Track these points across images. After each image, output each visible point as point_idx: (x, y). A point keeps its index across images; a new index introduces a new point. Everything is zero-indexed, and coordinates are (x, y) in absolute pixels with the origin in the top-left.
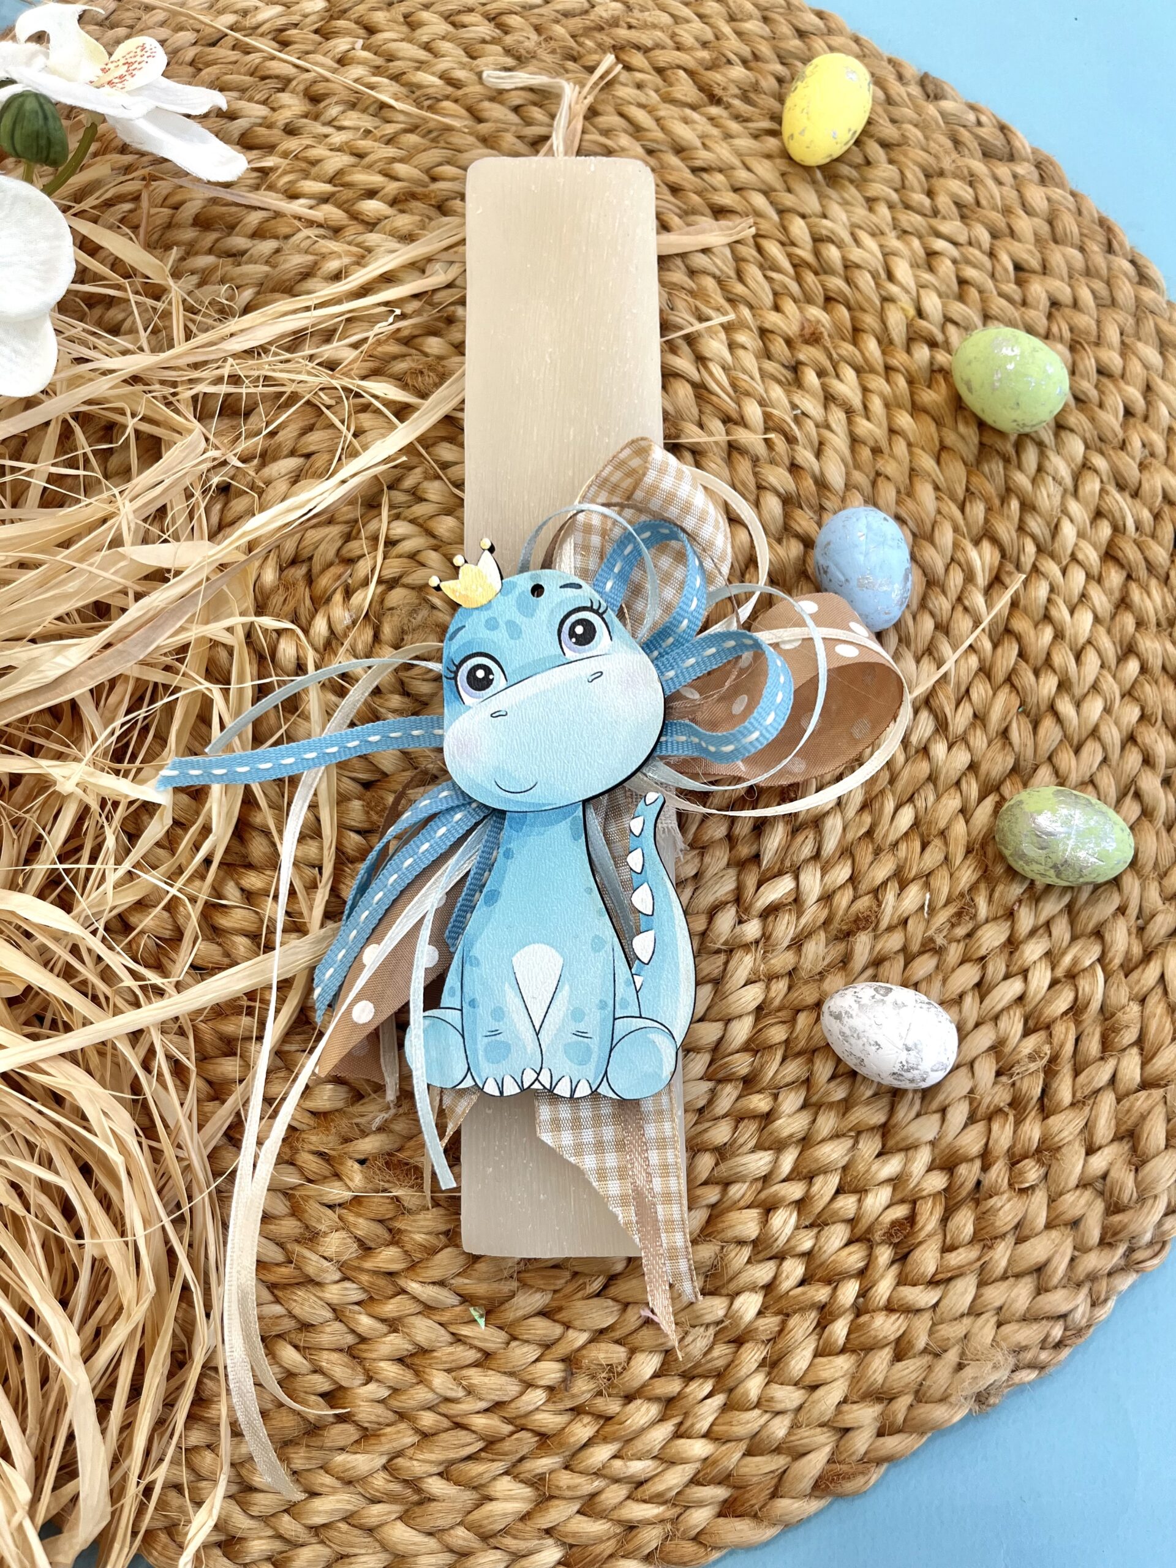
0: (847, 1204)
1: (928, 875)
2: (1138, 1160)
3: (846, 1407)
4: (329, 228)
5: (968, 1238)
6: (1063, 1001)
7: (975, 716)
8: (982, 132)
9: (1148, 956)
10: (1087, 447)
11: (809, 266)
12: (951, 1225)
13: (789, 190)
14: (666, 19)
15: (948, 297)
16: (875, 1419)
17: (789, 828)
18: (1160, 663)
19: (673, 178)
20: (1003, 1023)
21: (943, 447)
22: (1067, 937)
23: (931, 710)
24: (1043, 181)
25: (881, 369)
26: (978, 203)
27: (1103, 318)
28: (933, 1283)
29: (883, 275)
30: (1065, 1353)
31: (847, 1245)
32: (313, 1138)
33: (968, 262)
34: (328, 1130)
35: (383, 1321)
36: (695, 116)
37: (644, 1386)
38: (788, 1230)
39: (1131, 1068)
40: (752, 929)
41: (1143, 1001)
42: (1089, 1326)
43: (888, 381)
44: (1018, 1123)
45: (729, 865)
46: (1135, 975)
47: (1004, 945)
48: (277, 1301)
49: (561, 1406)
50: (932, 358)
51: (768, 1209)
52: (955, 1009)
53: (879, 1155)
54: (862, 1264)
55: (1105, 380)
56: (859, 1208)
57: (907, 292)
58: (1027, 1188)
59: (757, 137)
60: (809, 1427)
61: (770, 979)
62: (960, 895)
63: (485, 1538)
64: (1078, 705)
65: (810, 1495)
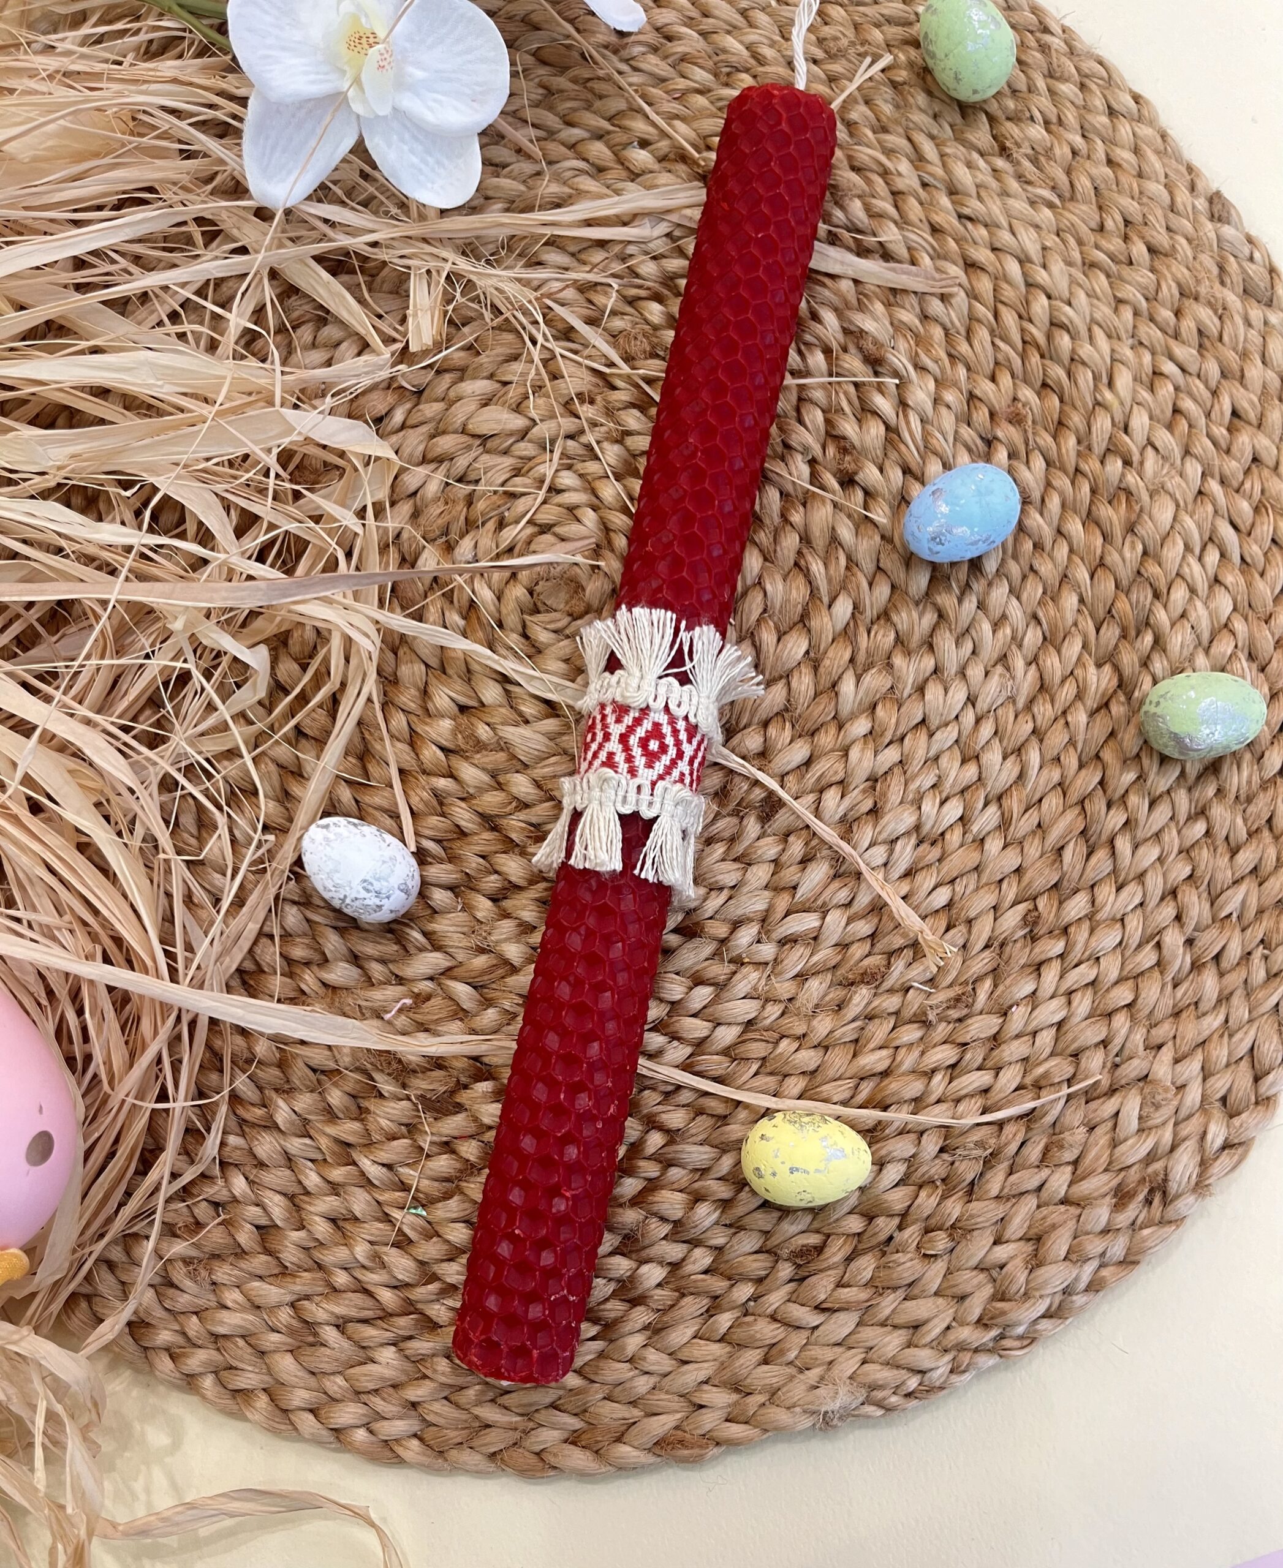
0: (767, 1218)
2: (1036, 1262)
3: (706, 1387)
4: (593, 165)
5: (864, 1281)
6: (1024, 1106)
7: (1039, 825)
8: (1250, 268)
9: (1112, 1091)
10: (1235, 609)
11: (1038, 347)
12: (853, 1265)
13: (1044, 267)
15: (1158, 422)
16: (728, 1406)
17: (832, 872)
18: (1224, 833)
19: (938, 219)
20: (962, 1109)
21: (1102, 564)
22: (1048, 1051)
23: (1001, 807)
25: (1071, 470)
26: (1221, 339)
28: (819, 1308)
29: (1105, 380)
30: (914, 1403)
31: (756, 1252)
33: (1190, 394)
34: (332, 1001)
35: (329, 1182)
36: (981, 163)
38: (708, 1223)
39: (1059, 1181)
40: (767, 951)
41: (1092, 1129)
42: (941, 1388)
43: (1073, 483)
44: (944, 1198)
45: (766, 887)
46: (1093, 1105)
47: (988, 1039)
48: (243, 1135)
50: (1123, 475)
51: (697, 1198)
52: (925, 1080)
54: (763, 1273)
55: (1274, 549)
56: (777, 1225)
57: (1122, 404)
58: (932, 1256)
59: (1032, 203)
60: (667, 1392)
61: (767, 1000)
62: (966, 983)
63: (358, 1393)
64: (1136, 847)
65: (649, 1450)
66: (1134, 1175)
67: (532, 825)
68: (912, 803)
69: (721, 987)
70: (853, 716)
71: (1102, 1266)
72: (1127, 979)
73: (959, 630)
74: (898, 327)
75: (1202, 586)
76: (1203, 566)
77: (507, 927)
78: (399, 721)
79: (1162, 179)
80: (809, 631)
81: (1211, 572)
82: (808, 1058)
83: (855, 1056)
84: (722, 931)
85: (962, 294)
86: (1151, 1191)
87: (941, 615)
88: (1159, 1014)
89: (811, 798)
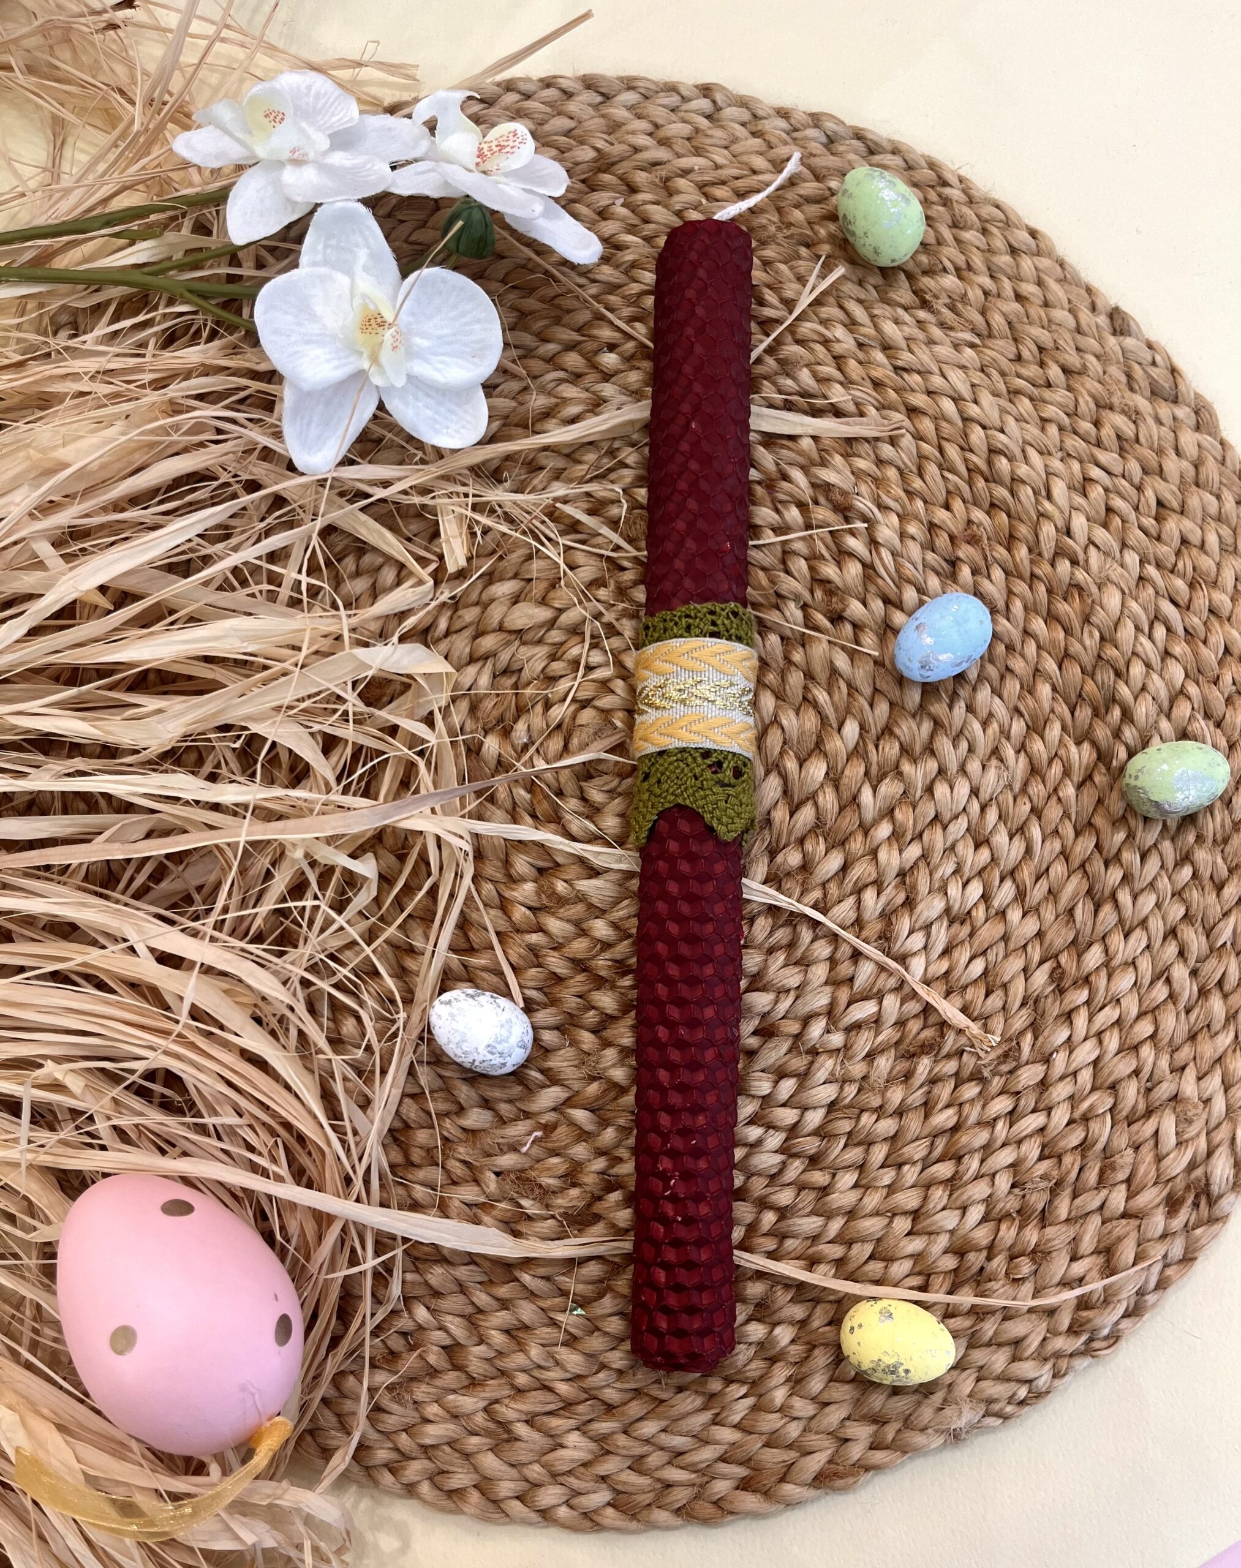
2: (1109, 1269)
3: (847, 1423)
6: (1076, 1137)
7: (1050, 891)
8: (1154, 372)
9: (1149, 1113)
10: (1187, 676)
11: (982, 474)
13: (976, 402)
15: (1094, 522)
18: (1208, 874)
20: (1024, 1147)
21: (1067, 655)
22: (1089, 1087)
23: (1014, 880)
24: (1198, 428)
25: (1027, 575)
26: (1137, 441)
27: (1223, 564)
29: (1044, 493)
30: (1027, 1408)
32: (461, 1150)
33: (1117, 493)
34: (474, 1143)
35: (497, 1299)
36: (907, 317)
39: (1118, 1199)
40: (837, 1039)
41: (1137, 1148)
42: (1048, 1392)
43: (1031, 588)
44: (1021, 1228)
45: (826, 983)
46: (1135, 1127)
47: (1037, 1084)
48: (417, 1271)
49: (628, 1386)
50: (1072, 574)
52: (988, 1129)
55: (1212, 618)
57: (1061, 511)
58: (1020, 1279)
59: (956, 346)
60: (817, 1433)
61: (844, 1082)
62: (1010, 1039)
63: (554, 1475)
64: (1135, 897)
65: (810, 1485)
66: (1180, 1183)
67: (616, 961)
68: (939, 889)
69: (803, 1077)
70: (875, 822)
71: (1166, 1266)
72: (1145, 1013)
74: (857, 474)
75: (1155, 660)
76: (1153, 642)
77: (611, 1054)
78: (488, 888)
79: (1067, 306)
80: (826, 755)
81: (1161, 645)
82: (887, 1126)
83: (927, 1116)
84: (794, 1028)
85: (908, 436)
86: (1197, 1196)
87: (937, 724)
88: (1178, 1040)
89: (851, 900)
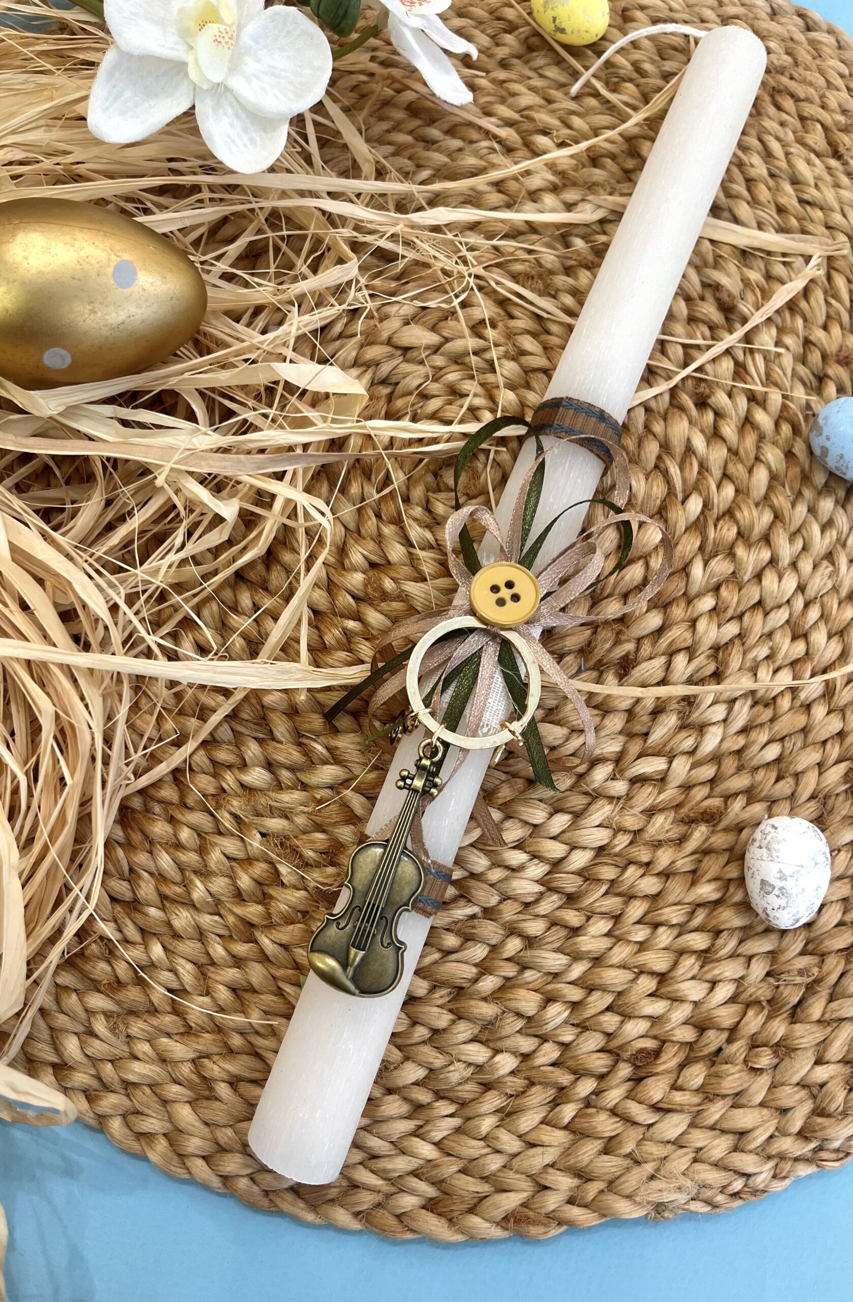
0: (611, 1021)
1: (774, 802)
4: (505, 145)
5: (695, 1087)
12: (687, 1072)
14: (821, 82)
16: (571, 1189)
17: (679, 723)
19: (783, 201)
28: (656, 1108)
31: (598, 1051)
37: (404, 1087)
38: (559, 1020)
51: (549, 999)
53: (650, 995)
54: (605, 1070)
56: (620, 1028)
73: (793, 528)
